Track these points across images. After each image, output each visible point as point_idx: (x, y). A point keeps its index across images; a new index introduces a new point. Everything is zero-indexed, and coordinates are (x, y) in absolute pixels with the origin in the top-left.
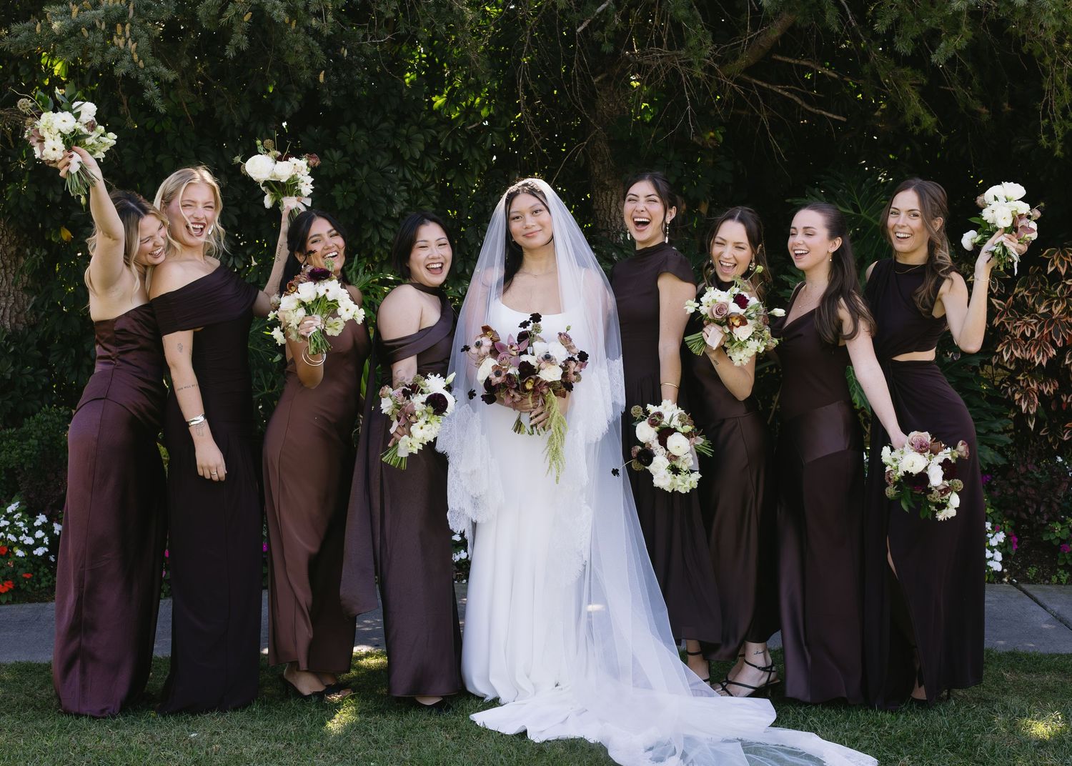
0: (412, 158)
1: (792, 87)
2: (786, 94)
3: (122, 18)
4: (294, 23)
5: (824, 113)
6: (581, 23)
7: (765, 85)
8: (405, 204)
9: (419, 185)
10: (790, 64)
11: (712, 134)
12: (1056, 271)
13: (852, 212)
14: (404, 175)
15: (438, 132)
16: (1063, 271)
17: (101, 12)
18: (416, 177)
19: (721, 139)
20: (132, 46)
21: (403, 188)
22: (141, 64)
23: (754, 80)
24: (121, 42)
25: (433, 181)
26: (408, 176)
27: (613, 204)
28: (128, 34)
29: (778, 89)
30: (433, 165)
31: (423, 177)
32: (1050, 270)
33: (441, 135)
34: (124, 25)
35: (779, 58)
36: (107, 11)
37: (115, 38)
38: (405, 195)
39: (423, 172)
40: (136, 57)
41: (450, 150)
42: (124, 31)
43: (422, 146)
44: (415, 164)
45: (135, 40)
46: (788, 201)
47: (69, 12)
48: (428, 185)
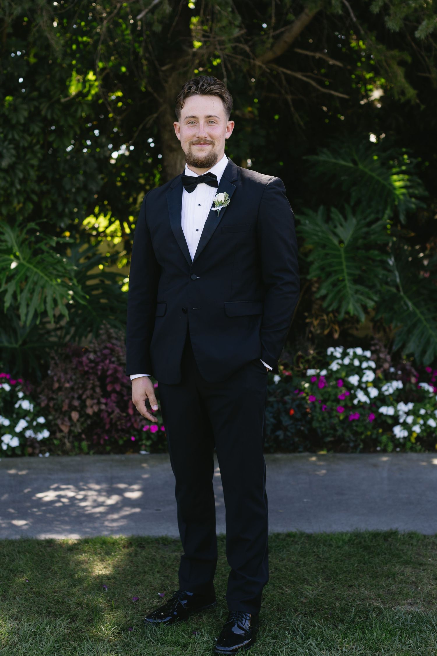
0: (18, 122)
1: (309, 74)
2: (305, 79)
5: (333, 92)
7: (289, 72)
8: (14, 159)
9: (26, 145)
10: (307, 56)
11: (250, 109)
13: (351, 165)
14: (13, 136)
15: (40, 104)
18: (23, 138)
19: (256, 112)
21: (12, 146)
23: (281, 69)
25: (38, 142)
26: (17, 137)
27: (178, 162)
29: (299, 75)
30: (37, 130)
31: (29, 139)
33: (42, 106)
35: (299, 51)
38: (13, 152)
39: (30, 135)
41: (49, 117)
43: (26, 114)
44: (21, 128)
46: (304, 158)
48: (35, 145)
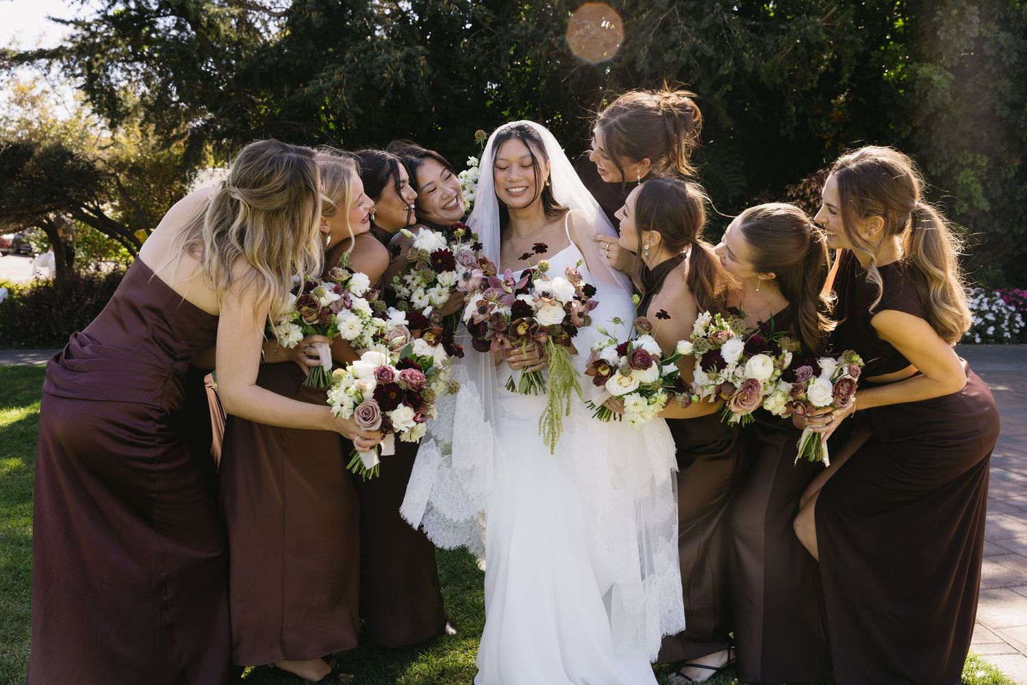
3: (341, 86)
4: (416, 86)
6: (563, 78)
12: (792, 196)
16: (794, 195)
17: (330, 84)
20: (345, 98)
22: (348, 107)
24: (340, 97)
28: (343, 92)
32: (789, 195)
34: (341, 89)
36: (334, 83)
37: (338, 95)
40: (346, 103)
42: (341, 92)
45: (346, 95)
47: (319, 83)
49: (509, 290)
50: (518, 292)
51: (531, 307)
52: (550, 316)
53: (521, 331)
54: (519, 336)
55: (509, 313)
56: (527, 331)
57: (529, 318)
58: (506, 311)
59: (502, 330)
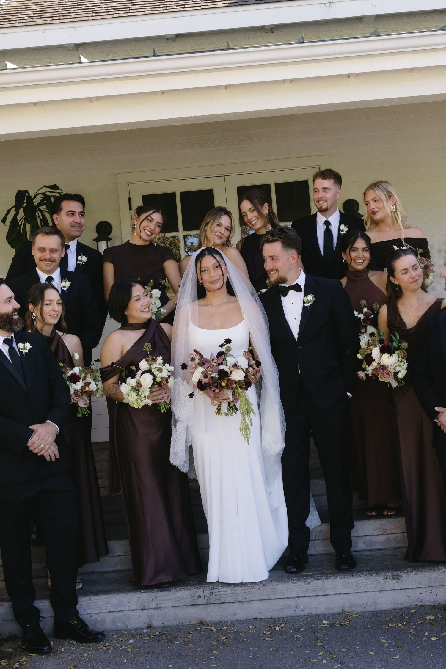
49: (215, 364)
50: (219, 365)
51: (227, 372)
52: (238, 376)
53: (224, 384)
54: (222, 387)
55: (217, 376)
56: (227, 384)
57: (227, 378)
58: (215, 375)
59: (215, 385)
